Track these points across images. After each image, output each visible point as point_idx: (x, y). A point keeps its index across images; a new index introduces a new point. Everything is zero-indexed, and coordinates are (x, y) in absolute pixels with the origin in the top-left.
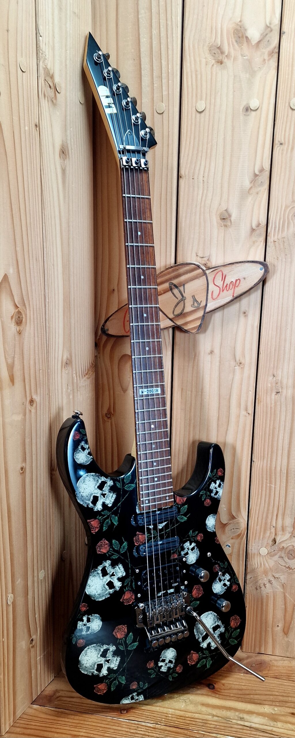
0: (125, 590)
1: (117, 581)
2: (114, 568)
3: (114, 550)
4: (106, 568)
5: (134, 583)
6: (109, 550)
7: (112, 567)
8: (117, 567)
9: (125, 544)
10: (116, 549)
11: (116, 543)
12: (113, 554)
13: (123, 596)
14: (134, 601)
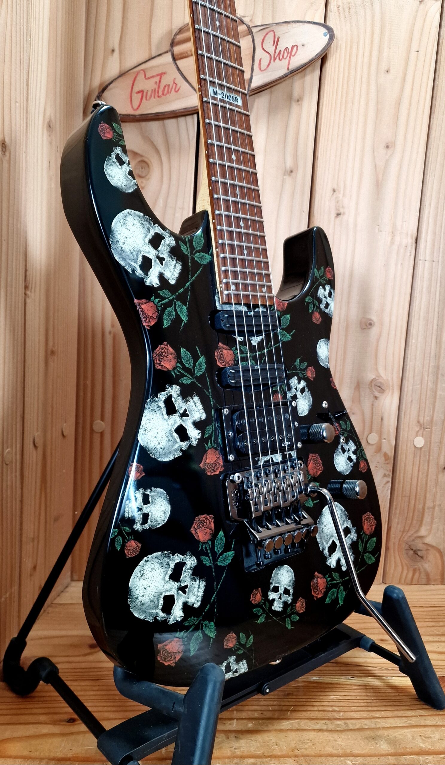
6: (177, 366)
7: (183, 399)
8: (191, 400)
10: (187, 366)
11: (187, 355)
14: (223, 469)
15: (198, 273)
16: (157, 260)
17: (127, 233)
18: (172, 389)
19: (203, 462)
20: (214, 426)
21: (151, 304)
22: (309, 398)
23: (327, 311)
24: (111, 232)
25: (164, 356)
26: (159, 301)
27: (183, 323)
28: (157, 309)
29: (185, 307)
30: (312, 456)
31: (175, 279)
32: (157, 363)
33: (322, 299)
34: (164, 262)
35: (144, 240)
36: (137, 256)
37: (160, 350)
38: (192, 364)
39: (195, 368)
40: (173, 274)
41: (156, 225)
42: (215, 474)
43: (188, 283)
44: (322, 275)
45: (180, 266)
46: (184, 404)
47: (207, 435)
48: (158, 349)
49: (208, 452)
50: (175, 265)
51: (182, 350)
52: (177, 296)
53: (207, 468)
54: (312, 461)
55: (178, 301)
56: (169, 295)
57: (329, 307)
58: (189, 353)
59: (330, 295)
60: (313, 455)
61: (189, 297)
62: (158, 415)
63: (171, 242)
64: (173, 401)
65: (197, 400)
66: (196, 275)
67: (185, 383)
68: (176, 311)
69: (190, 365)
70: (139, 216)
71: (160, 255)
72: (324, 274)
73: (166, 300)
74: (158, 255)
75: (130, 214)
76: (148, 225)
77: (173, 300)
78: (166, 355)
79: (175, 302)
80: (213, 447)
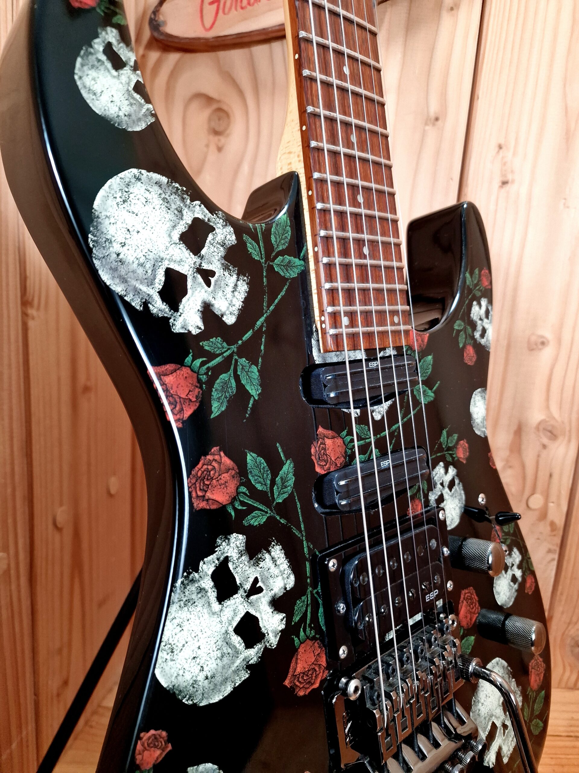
0: (296, 639)
1: (269, 610)
2: (256, 564)
3: (254, 493)
4: (230, 565)
5: (321, 610)
6: (238, 493)
7: (251, 558)
8: (267, 556)
9: (288, 468)
10: (259, 487)
11: (258, 466)
12: (252, 509)
13: (293, 664)
15: (279, 297)
16: (199, 276)
17: (131, 220)
18: (228, 544)
19: (290, 675)
20: (309, 596)
21: (185, 371)
22: (461, 494)
23: (483, 341)
24: (92, 221)
25: (212, 479)
26: (203, 364)
27: (251, 402)
28: (199, 381)
29: (254, 369)
30: (465, 594)
31: (236, 312)
32: (198, 496)
33: (476, 322)
34: (213, 280)
35: (170, 236)
36: (154, 270)
37: (205, 467)
38: (269, 482)
39: (275, 487)
40: (231, 304)
41: (195, 203)
42: (314, 689)
43: (262, 319)
44: (475, 282)
45: (246, 286)
46: (253, 569)
47: (296, 619)
48: (199, 466)
49: (299, 650)
50: (236, 285)
51: (249, 457)
52: (239, 348)
53: (297, 683)
54: (465, 602)
55: (241, 357)
56: (223, 348)
57: (486, 335)
58: (263, 461)
59: (487, 313)
60: (467, 591)
61: (262, 347)
62: (199, 608)
63: (228, 237)
64: (231, 569)
65: (278, 552)
66: (276, 301)
67: (256, 524)
68: (237, 378)
69: (265, 485)
70: (158, 184)
71: (205, 266)
72: (479, 281)
73: (219, 360)
74: (200, 266)
75: (138, 179)
76: (179, 203)
77: (231, 356)
78: (217, 474)
79: (236, 361)
80: (308, 637)
